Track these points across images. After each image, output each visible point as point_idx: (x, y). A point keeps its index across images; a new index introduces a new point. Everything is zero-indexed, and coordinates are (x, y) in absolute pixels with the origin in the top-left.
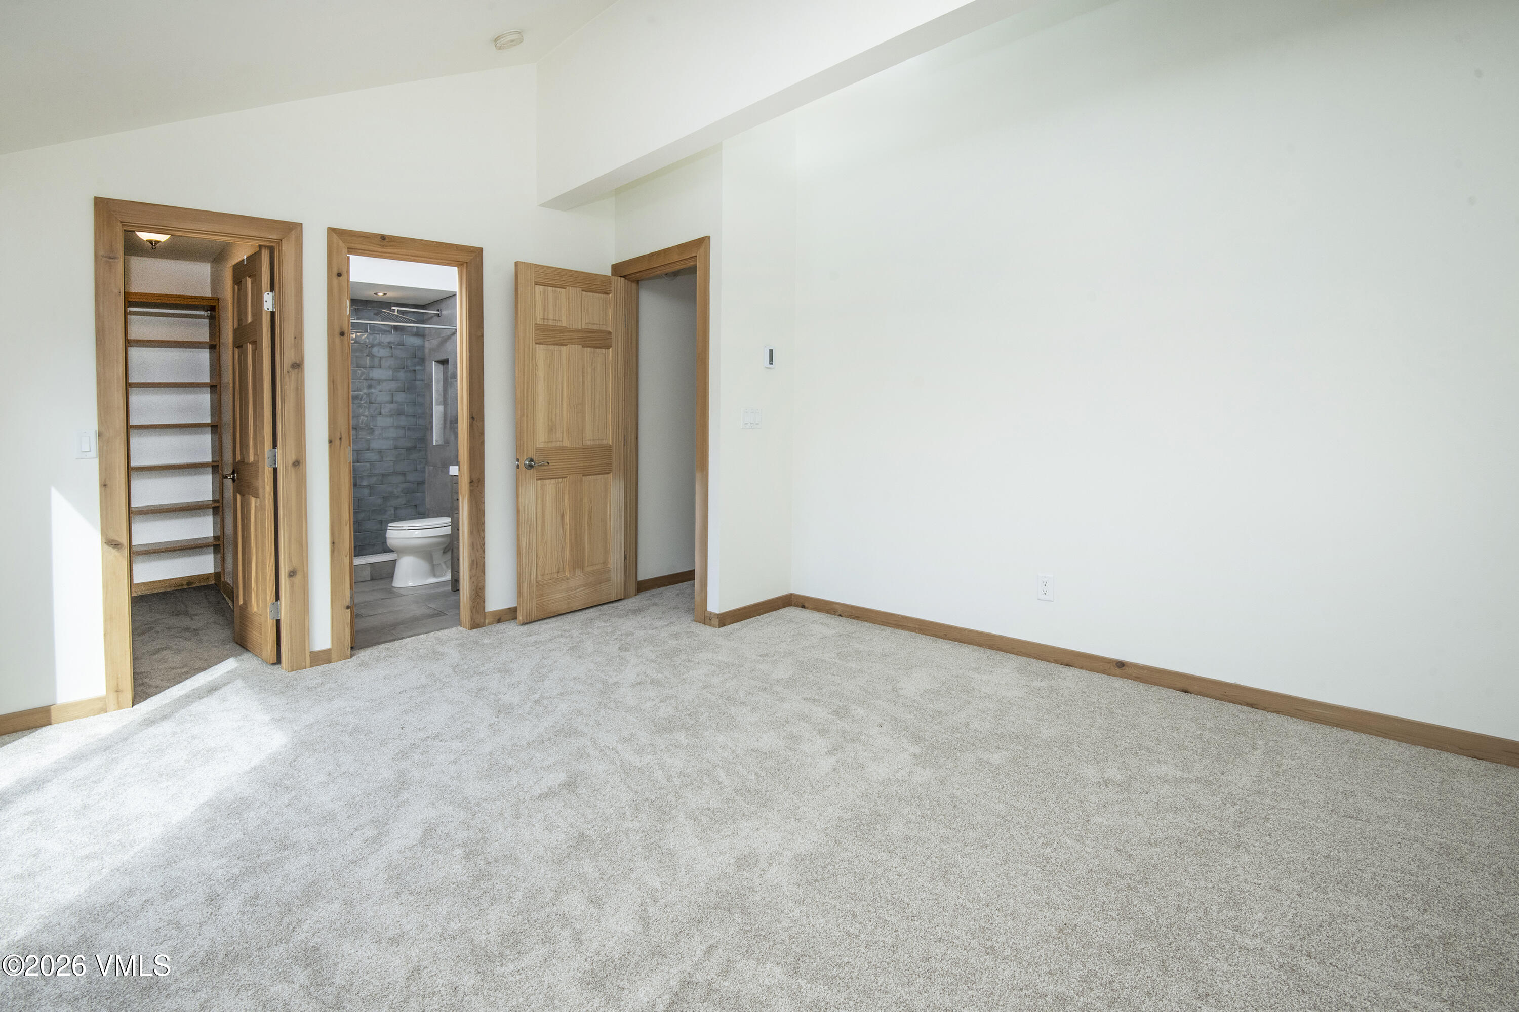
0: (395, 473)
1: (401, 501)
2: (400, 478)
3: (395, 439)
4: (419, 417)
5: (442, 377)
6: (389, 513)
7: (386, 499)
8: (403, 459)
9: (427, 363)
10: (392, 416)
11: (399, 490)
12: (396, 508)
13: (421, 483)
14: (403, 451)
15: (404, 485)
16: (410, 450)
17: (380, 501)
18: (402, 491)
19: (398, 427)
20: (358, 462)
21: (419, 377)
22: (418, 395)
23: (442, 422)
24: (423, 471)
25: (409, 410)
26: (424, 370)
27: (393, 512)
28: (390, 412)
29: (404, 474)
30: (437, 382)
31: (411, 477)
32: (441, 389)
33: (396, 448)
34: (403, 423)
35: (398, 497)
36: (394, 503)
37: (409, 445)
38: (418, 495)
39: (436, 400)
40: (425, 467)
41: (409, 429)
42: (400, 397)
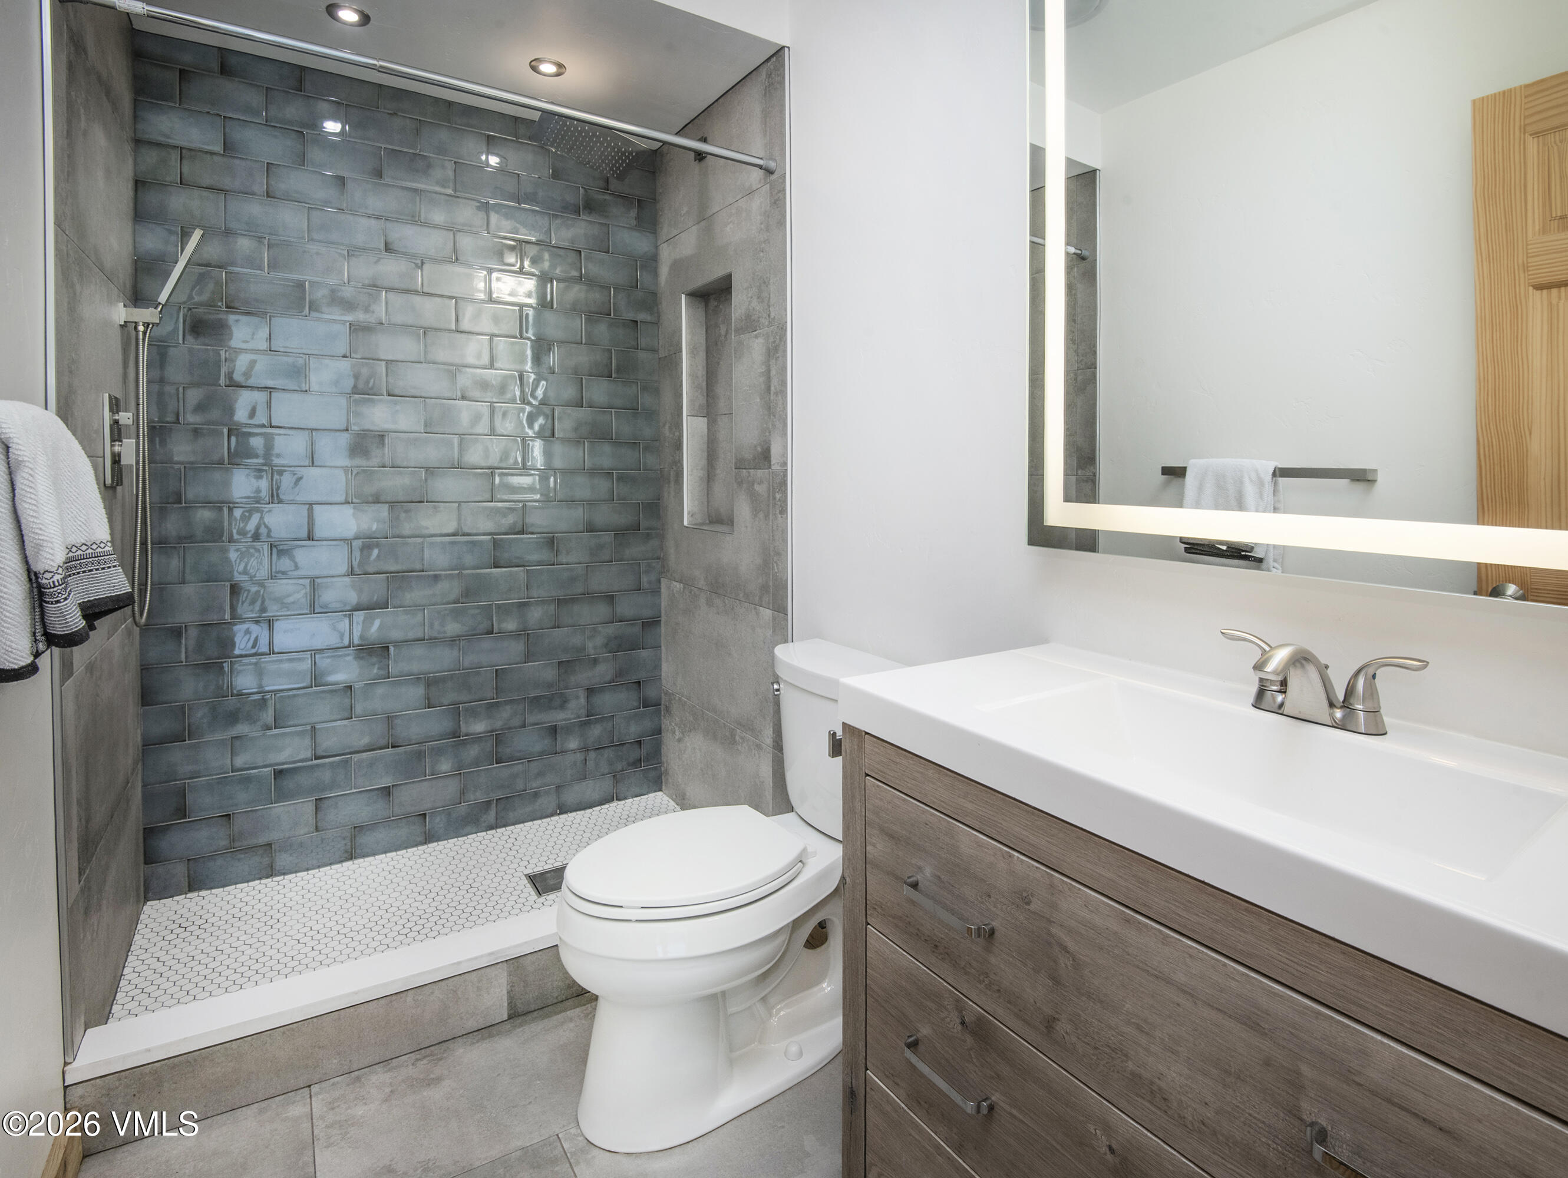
0: (591, 597)
1: (603, 671)
2: (602, 610)
3: (591, 504)
4: (646, 448)
5: (703, 341)
6: (572, 704)
7: (566, 666)
8: (607, 558)
9: (665, 305)
10: (578, 442)
11: (599, 641)
12: (591, 691)
13: (652, 623)
14: (607, 538)
15: (611, 630)
16: (626, 533)
17: (550, 674)
18: (606, 645)
19: (594, 472)
20: (496, 566)
21: (643, 342)
22: (644, 389)
23: (704, 462)
24: (656, 592)
25: (618, 425)
26: (656, 324)
27: (583, 701)
28: (576, 429)
29: (610, 599)
30: (693, 352)
31: (626, 607)
32: (701, 372)
33: (591, 528)
34: (606, 462)
35: (595, 661)
36: (584, 677)
37: (623, 519)
38: (644, 653)
39: (691, 402)
40: (659, 581)
41: (620, 478)
42: (599, 391)
